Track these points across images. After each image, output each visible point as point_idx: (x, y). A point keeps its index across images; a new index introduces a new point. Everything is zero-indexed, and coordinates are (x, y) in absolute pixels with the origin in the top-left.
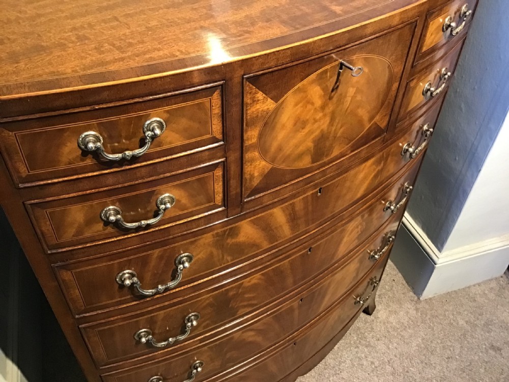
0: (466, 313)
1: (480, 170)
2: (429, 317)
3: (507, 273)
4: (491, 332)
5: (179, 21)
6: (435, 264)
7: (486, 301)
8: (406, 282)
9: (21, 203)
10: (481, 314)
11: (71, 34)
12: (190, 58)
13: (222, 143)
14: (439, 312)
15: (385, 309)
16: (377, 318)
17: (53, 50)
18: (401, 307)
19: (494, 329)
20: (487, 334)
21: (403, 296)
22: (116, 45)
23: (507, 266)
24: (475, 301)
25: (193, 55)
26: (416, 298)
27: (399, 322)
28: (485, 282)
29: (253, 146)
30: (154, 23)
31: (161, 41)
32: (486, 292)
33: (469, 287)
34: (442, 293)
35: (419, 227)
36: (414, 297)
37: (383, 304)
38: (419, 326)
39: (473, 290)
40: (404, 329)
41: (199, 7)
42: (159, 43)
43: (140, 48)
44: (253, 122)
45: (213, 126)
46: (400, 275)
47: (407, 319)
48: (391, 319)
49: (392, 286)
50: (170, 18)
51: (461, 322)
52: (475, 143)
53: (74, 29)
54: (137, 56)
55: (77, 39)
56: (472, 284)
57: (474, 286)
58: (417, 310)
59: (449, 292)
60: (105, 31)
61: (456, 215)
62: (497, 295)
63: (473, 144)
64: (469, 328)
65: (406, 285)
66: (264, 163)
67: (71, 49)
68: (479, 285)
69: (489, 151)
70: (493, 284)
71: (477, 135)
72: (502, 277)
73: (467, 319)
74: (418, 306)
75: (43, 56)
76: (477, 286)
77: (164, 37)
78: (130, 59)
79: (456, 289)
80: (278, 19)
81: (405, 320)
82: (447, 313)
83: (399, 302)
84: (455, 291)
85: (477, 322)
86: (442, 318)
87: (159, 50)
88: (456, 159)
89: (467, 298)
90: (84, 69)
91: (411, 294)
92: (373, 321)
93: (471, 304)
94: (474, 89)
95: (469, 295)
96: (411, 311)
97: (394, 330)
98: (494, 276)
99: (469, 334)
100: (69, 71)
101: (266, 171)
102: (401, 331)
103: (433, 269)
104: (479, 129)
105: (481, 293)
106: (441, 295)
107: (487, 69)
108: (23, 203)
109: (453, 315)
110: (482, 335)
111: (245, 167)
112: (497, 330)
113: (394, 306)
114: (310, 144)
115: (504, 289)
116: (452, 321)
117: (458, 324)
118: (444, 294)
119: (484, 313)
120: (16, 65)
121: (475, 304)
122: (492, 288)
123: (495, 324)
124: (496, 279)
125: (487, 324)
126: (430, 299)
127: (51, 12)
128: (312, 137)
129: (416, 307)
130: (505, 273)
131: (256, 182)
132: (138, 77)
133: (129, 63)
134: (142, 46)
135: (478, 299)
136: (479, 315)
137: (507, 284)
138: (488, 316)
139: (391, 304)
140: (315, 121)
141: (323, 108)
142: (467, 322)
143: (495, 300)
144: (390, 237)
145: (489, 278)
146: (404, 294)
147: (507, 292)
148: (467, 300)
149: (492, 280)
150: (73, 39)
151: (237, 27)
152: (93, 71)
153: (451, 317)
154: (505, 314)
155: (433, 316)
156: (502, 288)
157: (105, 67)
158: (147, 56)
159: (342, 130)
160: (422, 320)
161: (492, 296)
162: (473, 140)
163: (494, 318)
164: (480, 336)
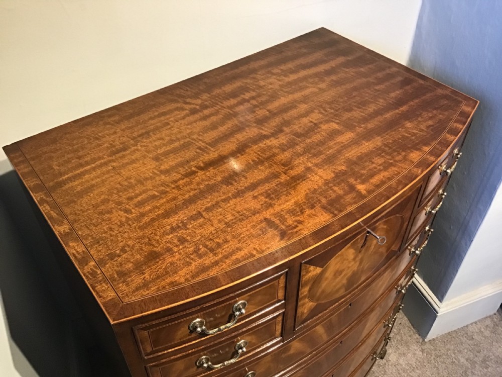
0: (465, 351)
1: (472, 240)
2: (433, 357)
3: (500, 310)
4: (488, 368)
5: (247, 213)
6: (437, 313)
7: (483, 338)
8: (412, 325)
9: (144, 367)
10: (479, 352)
11: (172, 235)
12: (264, 257)
13: (283, 301)
14: (443, 352)
15: (395, 352)
16: (388, 361)
17: (164, 256)
18: (408, 349)
19: (490, 364)
20: (485, 370)
21: (409, 338)
22: (209, 247)
23: (500, 304)
24: (473, 339)
25: (266, 253)
26: (421, 340)
27: (408, 363)
28: (480, 321)
29: (305, 297)
30: (229, 217)
31: (239, 238)
32: (482, 330)
33: (467, 326)
34: (443, 333)
35: (421, 278)
36: (419, 339)
37: (392, 348)
38: (425, 366)
39: (471, 329)
40: (413, 370)
41: (259, 195)
42: (239, 241)
43: (227, 248)
44: (306, 283)
45: (279, 294)
46: (406, 318)
47: (414, 360)
48: (401, 361)
49: (400, 330)
50: (240, 210)
51: (462, 360)
52: (467, 217)
53: (173, 230)
54: (227, 258)
55: (179, 241)
56: (469, 323)
57: (471, 324)
58: (423, 351)
59: (449, 332)
60: (196, 231)
61: (454, 274)
62: (492, 332)
63: (465, 218)
64: (469, 366)
65: (412, 328)
66: (311, 303)
67: (177, 254)
68: (476, 323)
69: (479, 227)
70: (488, 322)
71: (468, 211)
72: (495, 314)
73: (467, 357)
74: (423, 347)
75: (159, 264)
76: (474, 324)
77: (241, 234)
78: (222, 261)
79: (455, 328)
80: (319, 205)
81: (413, 362)
82: (449, 352)
83: (407, 344)
84: (455, 331)
85: (476, 359)
86: (444, 357)
87: (240, 249)
88: (450, 228)
89: (466, 337)
90: (193, 277)
91: (417, 336)
92: (385, 364)
93: (469, 342)
94: (464, 174)
95: (467, 334)
96: (417, 352)
97: (404, 372)
98: (488, 315)
99: (470, 371)
100: (183, 280)
101: (313, 307)
102: (410, 372)
103: (435, 317)
104: (470, 207)
105: (478, 331)
106: (442, 335)
107: (474, 160)
108: (145, 367)
109: (454, 353)
110: (481, 371)
111: (298, 309)
112: (494, 366)
113: (403, 349)
114: (345, 281)
115: (497, 325)
116: (454, 360)
117: (459, 361)
118: (445, 334)
119: (482, 350)
120: (143, 277)
121: (472, 342)
122: (487, 326)
123: (491, 359)
124: (490, 317)
125: (484, 361)
126: (434, 340)
127: (150, 209)
128: (347, 277)
129: (422, 348)
130: (498, 311)
131: (305, 316)
132: (233, 282)
133: (223, 267)
134: (227, 246)
135: (475, 337)
136: (478, 352)
137: (500, 321)
138: (485, 352)
139: (400, 347)
140: (349, 268)
141: (354, 259)
142: (467, 360)
143: (490, 337)
144: (400, 305)
145: (485, 316)
146: (410, 336)
147: (500, 328)
148: (465, 339)
149: (487, 317)
150: (175, 241)
151: (291, 216)
152: (200, 278)
153: (453, 356)
154: (500, 350)
155: (437, 356)
156: (496, 325)
157: (207, 273)
158: (234, 258)
159: (367, 265)
160: (428, 360)
161: (487, 333)
162: (465, 215)
163: (491, 354)
164: (479, 372)
